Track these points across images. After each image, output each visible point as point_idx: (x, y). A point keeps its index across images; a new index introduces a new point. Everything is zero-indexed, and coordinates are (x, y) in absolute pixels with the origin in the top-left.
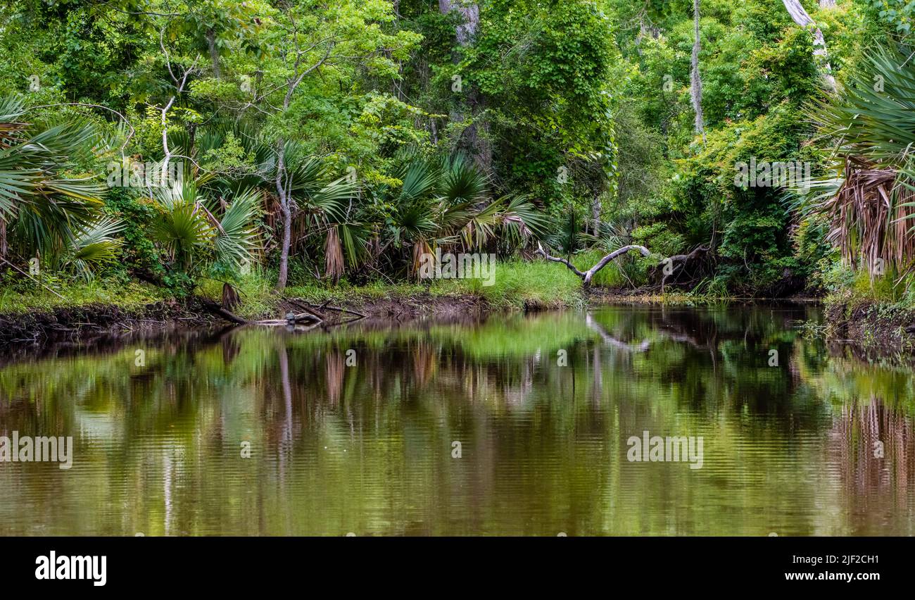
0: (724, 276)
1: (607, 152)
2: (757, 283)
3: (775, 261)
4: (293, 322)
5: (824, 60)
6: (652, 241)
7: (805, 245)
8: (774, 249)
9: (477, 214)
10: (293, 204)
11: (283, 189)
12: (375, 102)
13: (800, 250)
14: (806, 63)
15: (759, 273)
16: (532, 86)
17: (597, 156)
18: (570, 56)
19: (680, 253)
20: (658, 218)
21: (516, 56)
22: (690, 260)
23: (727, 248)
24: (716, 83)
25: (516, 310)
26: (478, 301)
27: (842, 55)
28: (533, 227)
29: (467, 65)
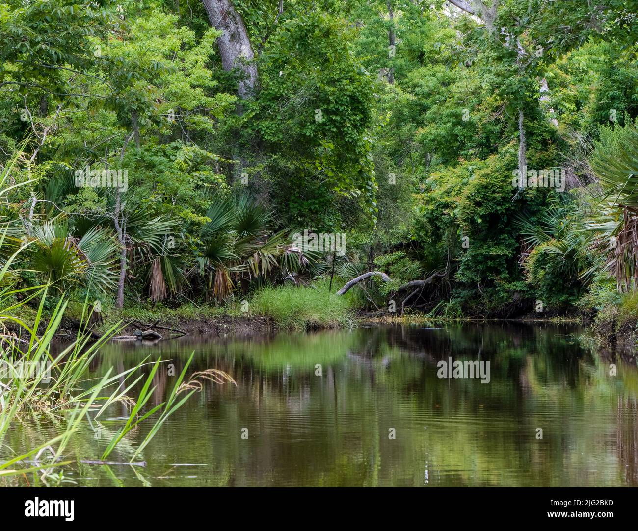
0: (459, 299)
1: (368, 191)
2: (488, 306)
3: (507, 286)
4: (140, 338)
5: (549, 105)
6: (392, 268)
7: (535, 273)
8: (505, 275)
9: (261, 246)
10: (128, 239)
11: (120, 226)
12: (185, 151)
13: (530, 275)
14: (533, 108)
15: (491, 295)
16: (308, 134)
17: (357, 194)
18: (341, 109)
19: (417, 278)
20: (398, 247)
21: (293, 108)
22: (427, 285)
23: (463, 274)
24: (449, 125)
25: (300, 328)
26: (268, 321)
27: (565, 101)
28: (309, 257)
29: (251, 116)
